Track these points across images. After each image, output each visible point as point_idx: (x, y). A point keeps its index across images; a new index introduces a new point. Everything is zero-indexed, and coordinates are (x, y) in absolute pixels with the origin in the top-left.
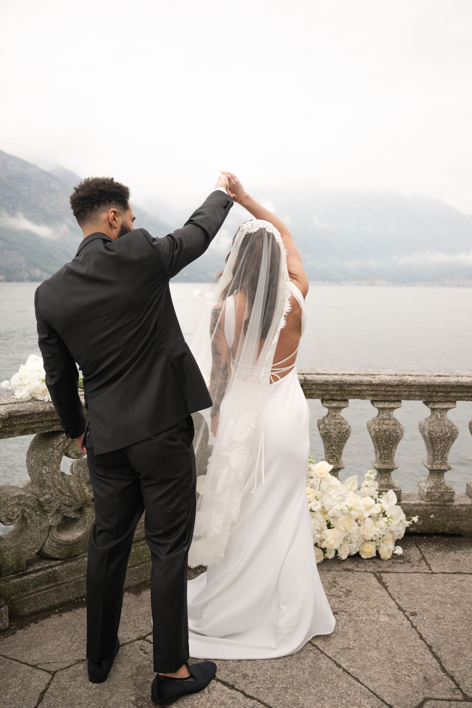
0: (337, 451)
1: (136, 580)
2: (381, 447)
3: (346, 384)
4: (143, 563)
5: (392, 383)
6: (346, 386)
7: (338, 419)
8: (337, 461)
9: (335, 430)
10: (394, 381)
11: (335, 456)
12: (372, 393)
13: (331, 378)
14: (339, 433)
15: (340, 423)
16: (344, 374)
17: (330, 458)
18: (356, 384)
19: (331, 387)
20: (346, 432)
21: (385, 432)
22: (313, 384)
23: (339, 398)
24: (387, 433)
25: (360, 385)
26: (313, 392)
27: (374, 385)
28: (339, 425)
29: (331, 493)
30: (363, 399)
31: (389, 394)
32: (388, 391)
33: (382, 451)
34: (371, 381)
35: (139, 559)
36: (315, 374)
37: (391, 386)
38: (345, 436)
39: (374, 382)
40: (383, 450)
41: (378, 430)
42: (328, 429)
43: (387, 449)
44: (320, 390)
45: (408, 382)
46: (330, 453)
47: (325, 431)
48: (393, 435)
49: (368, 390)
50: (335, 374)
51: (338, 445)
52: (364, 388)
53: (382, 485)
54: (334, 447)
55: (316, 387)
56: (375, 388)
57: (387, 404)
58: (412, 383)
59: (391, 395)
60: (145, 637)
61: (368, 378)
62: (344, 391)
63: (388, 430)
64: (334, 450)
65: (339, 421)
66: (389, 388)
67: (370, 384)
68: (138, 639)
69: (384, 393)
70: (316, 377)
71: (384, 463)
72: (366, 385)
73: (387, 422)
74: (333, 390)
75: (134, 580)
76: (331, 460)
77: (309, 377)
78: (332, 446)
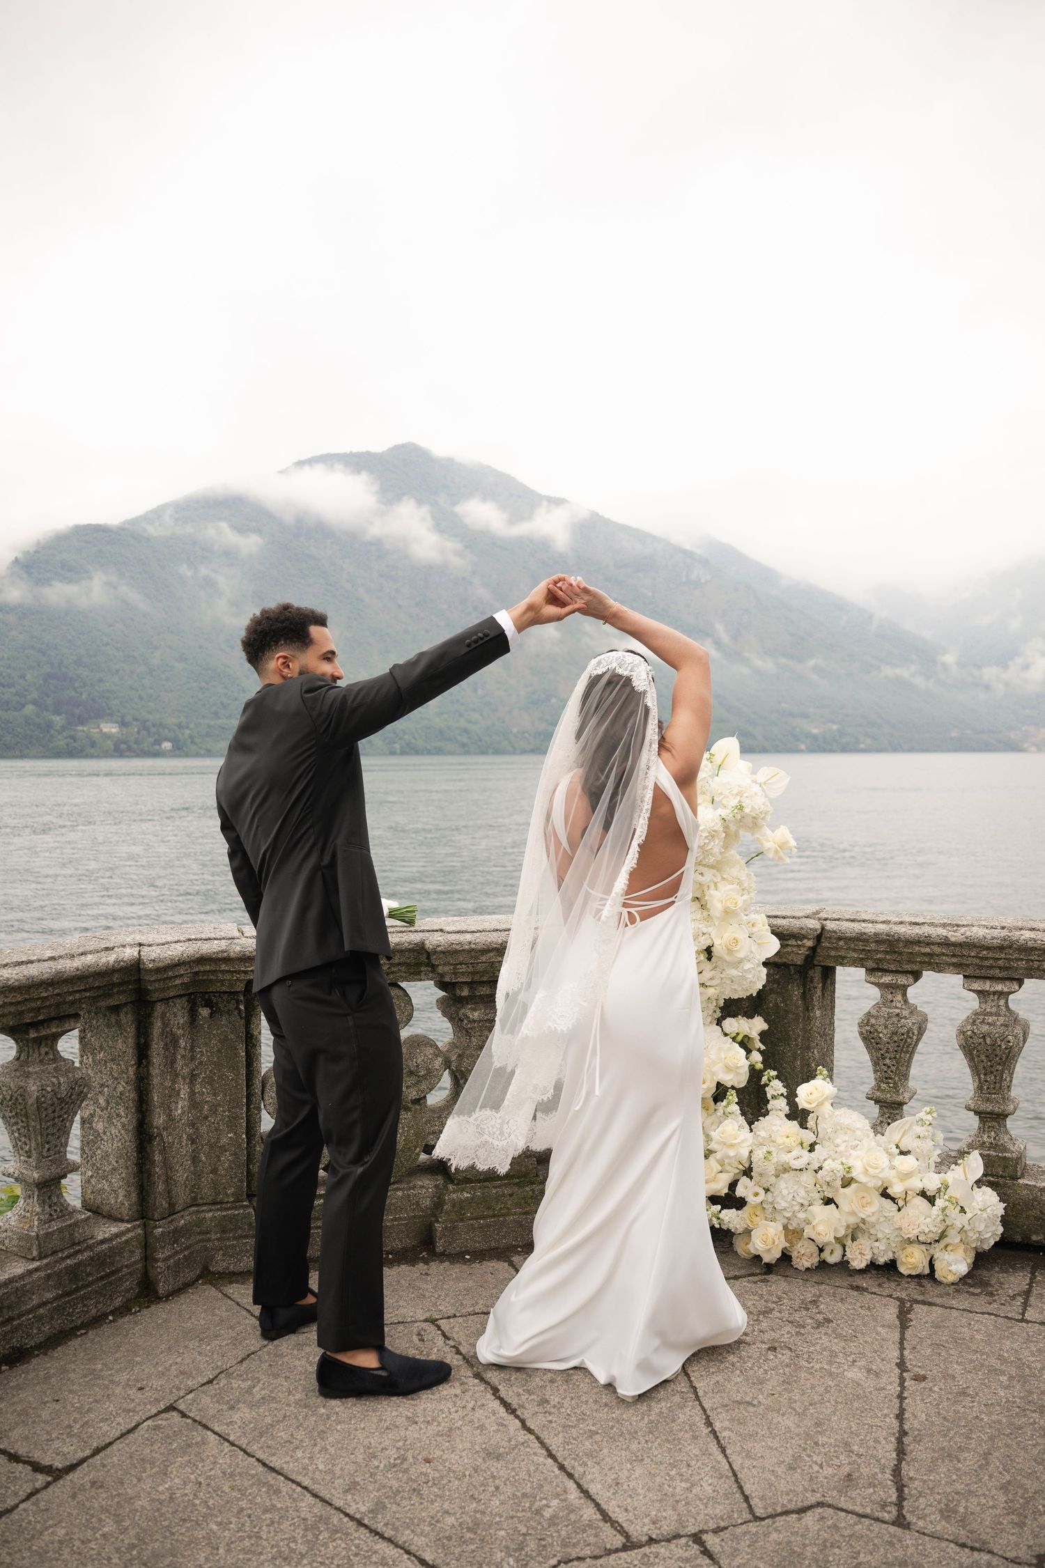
0: (894, 1068)
1: (479, 1242)
2: (981, 1067)
3: (899, 940)
4: (494, 1216)
5: (988, 942)
6: (901, 944)
7: (896, 1008)
8: (895, 1088)
9: (886, 1027)
10: (993, 938)
11: (891, 1078)
12: (954, 960)
13: (870, 929)
14: (894, 1033)
15: (898, 1015)
16: (901, 923)
17: (882, 1081)
18: (919, 942)
19: (873, 946)
20: (908, 1032)
21: (984, 1037)
22: (840, 939)
23: (893, 967)
24: (988, 1041)
25: (928, 944)
26: (842, 953)
27: (954, 945)
28: (895, 1020)
29: (838, 1141)
30: (939, 971)
31: (987, 963)
32: (986, 959)
33: (982, 1076)
35: (489, 1208)
36: (847, 920)
37: (988, 948)
38: (906, 1042)
39: (953, 939)
40: (985, 1075)
41: (969, 1033)
42: (873, 1026)
43: (992, 1072)
44: (854, 950)
45: (1021, 941)
46: (881, 1071)
47: (868, 1028)
48: (1000, 1046)
49: (943, 954)
50: (883, 922)
51: (895, 1058)
52: (937, 949)
53: (984, 1143)
54: (888, 1061)
55: (846, 944)
56: (958, 951)
57: (988, 983)
58: (1030, 944)
59: (991, 967)
60: (437, 1320)
61: (943, 932)
62: (901, 954)
63: (989, 1035)
64: (889, 1067)
65: (897, 1011)
66: (985, 952)
67: (946, 943)
68: (426, 1321)
69: (978, 961)
70: (845, 926)
71: (988, 1100)
72: (939, 944)
73: (990, 1019)
74: (877, 952)
75: (476, 1242)
76: (883, 1086)
77: (830, 926)
78: (884, 1059)
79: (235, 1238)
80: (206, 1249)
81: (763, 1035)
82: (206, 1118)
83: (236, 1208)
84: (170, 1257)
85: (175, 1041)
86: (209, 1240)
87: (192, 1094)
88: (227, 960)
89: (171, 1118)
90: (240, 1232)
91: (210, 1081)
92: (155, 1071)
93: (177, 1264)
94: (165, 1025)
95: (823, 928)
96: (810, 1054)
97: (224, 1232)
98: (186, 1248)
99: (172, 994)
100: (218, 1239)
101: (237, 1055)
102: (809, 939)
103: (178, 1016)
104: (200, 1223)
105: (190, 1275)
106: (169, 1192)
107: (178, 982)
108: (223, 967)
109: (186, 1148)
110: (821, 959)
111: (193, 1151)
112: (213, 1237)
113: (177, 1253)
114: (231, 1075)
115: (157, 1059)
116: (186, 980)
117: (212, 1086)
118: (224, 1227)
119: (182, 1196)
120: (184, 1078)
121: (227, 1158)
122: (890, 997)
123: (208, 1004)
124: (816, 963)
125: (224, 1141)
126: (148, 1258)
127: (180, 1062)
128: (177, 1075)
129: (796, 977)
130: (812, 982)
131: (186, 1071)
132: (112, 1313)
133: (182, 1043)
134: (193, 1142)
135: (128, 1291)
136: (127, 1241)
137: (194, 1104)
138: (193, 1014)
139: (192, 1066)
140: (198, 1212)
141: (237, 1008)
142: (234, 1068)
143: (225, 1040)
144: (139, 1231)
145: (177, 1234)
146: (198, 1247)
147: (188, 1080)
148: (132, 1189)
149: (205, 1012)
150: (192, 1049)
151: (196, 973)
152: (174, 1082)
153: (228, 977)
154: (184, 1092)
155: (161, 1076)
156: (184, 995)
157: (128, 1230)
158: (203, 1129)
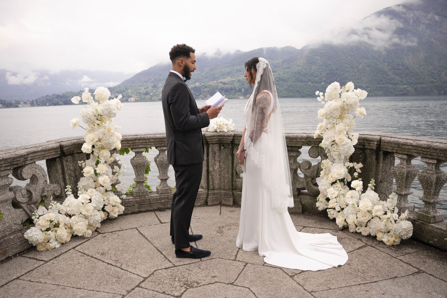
0: (401, 184)
2: (425, 187)
5: (423, 146)
7: (403, 165)
8: (401, 190)
9: (398, 171)
10: (425, 145)
11: (401, 187)
12: (416, 151)
13: (392, 140)
14: (400, 173)
15: (403, 167)
17: (398, 187)
19: (393, 145)
20: (404, 173)
21: (424, 177)
22: (385, 142)
23: (400, 152)
24: (425, 178)
25: (408, 145)
26: (387, 147)
28: (401, 169)
31: (425, 153)
32: (425, 151)
33: (425, 190)
34: (412, 143)
37: (424, 148)
38: (403, 176)
39: (413, 144)
40: (426, 189)
41: (420, 175)
42: (395, 170)
43: (428, 189)
44: (389, 146)
45: (433, 146)
46: (398, 184)
47: (393, 170)
48: (429, 180)
51: (401, 181)
54: (399, 181)
55: (387, 144)
57: (428, 160)
58: (435, 147)
59: (427, 154)
62: (401, 148)
63: (426, 176)
66: (423, 149)
69: (422, 152)
71: (427, 197)
72: (411, 146)
73: (428, 172)
74: (395, 147)
76: (399, 189)
77: (383, 138)
78: (398, 180)
79: (227, 197)
80: (221, 198)
81: (361, 169)
82: (223, 171)
83: (228, 191)
84: (211, 198)
85: (215, 153)
86: (222, 197)
87: (220, 165)
88: (225, 136)
89: (214, 169)
90: (228, 196)
91: (224, 163)
92: (210, 159)
93: (213, 200)
94: (212, 149)
95: (380, 139)
97: (225, 196)
98: (216, 197)
99: (214, 143)
100: (223, 197)
101: (229, 158)
102: (376, 142)
103: (216, 148)
104: (220, 193)
105: (216, 203)
106: (213, 185)
107: (214, 140)
108: (224, 138)
109: (218, 176)
110: (382, 148)
111: (220, 177)
112: (223, 196)
113: (213, 198)
114: (228, 162)
115: (210, 157)
116: (217, 140)
117: (224, 164)
118: (225, 195)
119: (217, 187)
120: (218, 161)
121: (226, 180)
123: (223, 146)
124: (381, 149)
125: (226, 176)
126: (207, 197)
127: (216, 158)
128: (216, 160)
129: (374, 153)
130: (380, 155)
131: (218, 160)
132: (197, 206)
133: (217, 154)
134: (220, 175)
135: (202, 203)
136: (203, 193)
137: (220, 167)
138: (220, 147)
139: (220, 159)
140: (221, 190)
141: (229, 147)
142: (228, 160)
143: (226, 154)
144: (206, 192)
145: (214, 194)
146: (219, 198)
147: (219, 162)
148: (206, 183)
149: (222, 147)
150: (220, 155)
151: (220, 139)
152: (215, 162)
153: (226, 140)
154: (218, 164)
155: (211, 160)
156: (218, 143)
157: (204, 191)
158: (222, 173)
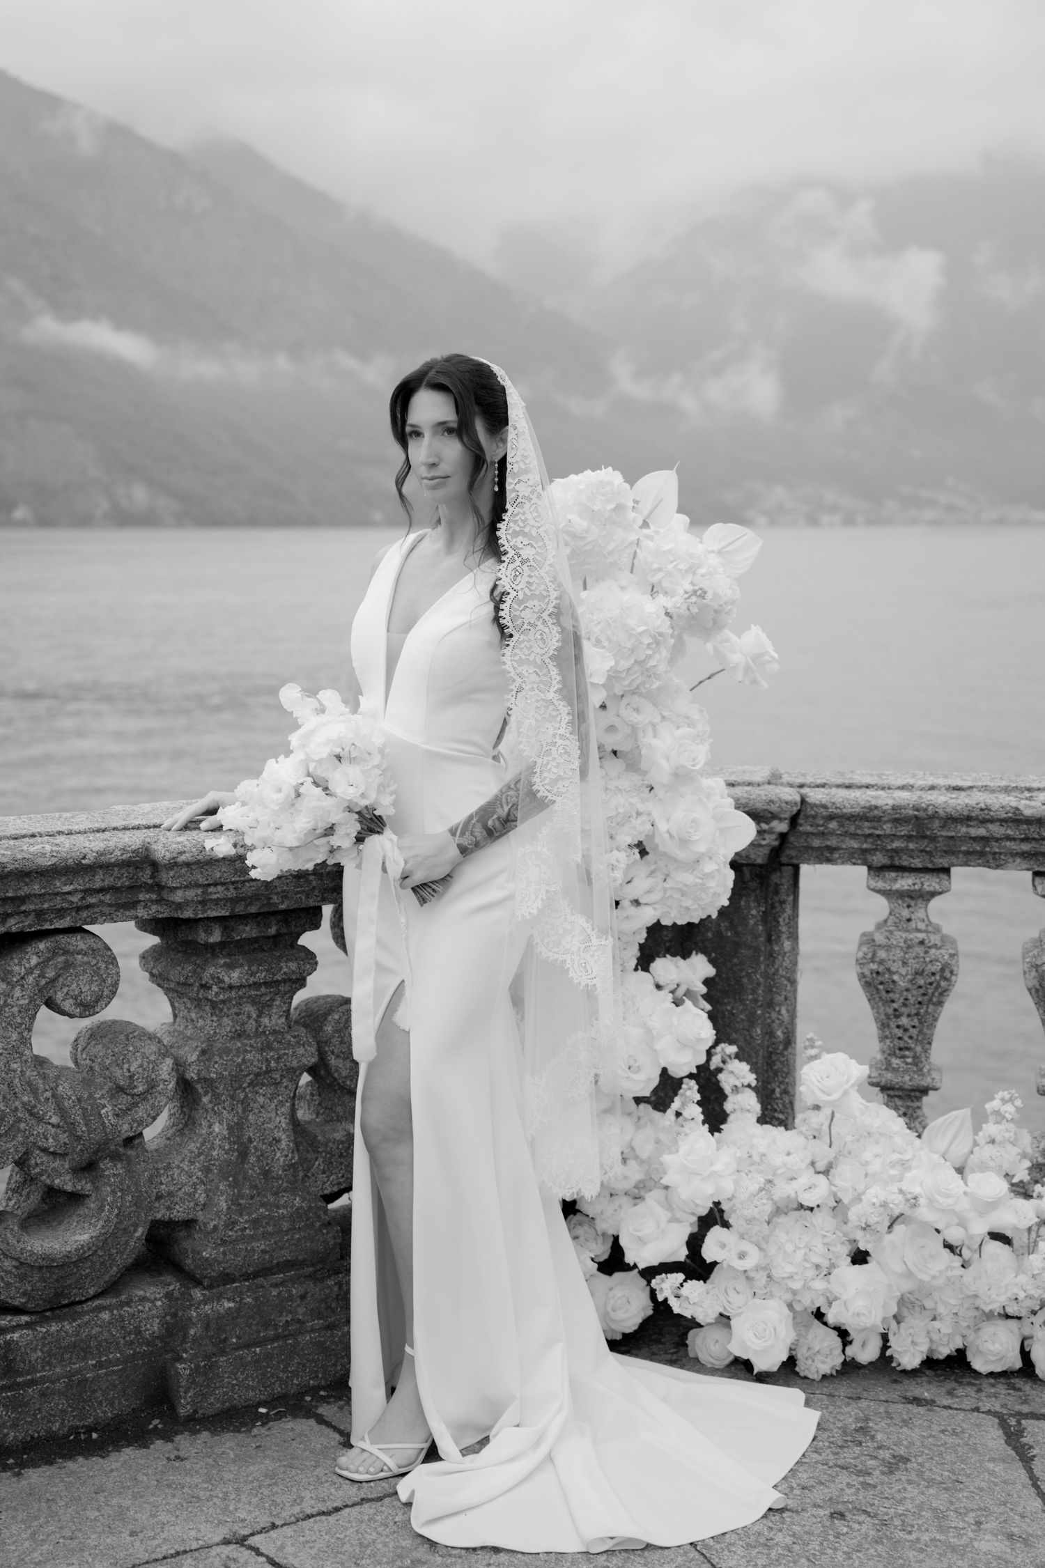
0: (914, 1032)
3: (935, 816)
6: (936, 824)
7: (918, 930)
8: (915, 1065)
9: (905, 963)
11: (908, 1049)
12: (1025, 847)
13: (884, 800)
14: (919, 973)
15: (922, 943)
16: (932, 788)
17: (893, 1055)
18: (969, 818)
19: (887, 828)
20: (942, 970)
22: (831, 817)
23: (917, 863)
25: (984, 821)
26: (833, 842)
27: (1029, 821)
28: (919, 950)
30: (996, 867)
34: (1018, 809)
36: (838, 786)
38: (938, 986)
39: (1028, 812)
42: (882, 962)
44: (854, 836)
46: (892, 1037)
47: (874, 966)
49: (1008, 838)
50: (902, 788)
51: (917, 1014)
52: (997, 830)
54: (904, 1021)
55: (841, 825)
56: (1033, 831)
61: (1010, 801)
62: (933, 839)
64: (906, 1030)
65: (921, 936)
67: (1016, 819)
70: (841, 796)
72: (1003, 821)
74: (894, 837)
76: (895, 1062)
77: (815, 796)
78: (897, 1017)
81: (707, 985)
95: (803, 801)
96: (774, 1015)
102: (781, 820)
110: (793, 853)
122: (905, 913)
124: (784, 860)
129: (754, 885)
130: (777, 892)
